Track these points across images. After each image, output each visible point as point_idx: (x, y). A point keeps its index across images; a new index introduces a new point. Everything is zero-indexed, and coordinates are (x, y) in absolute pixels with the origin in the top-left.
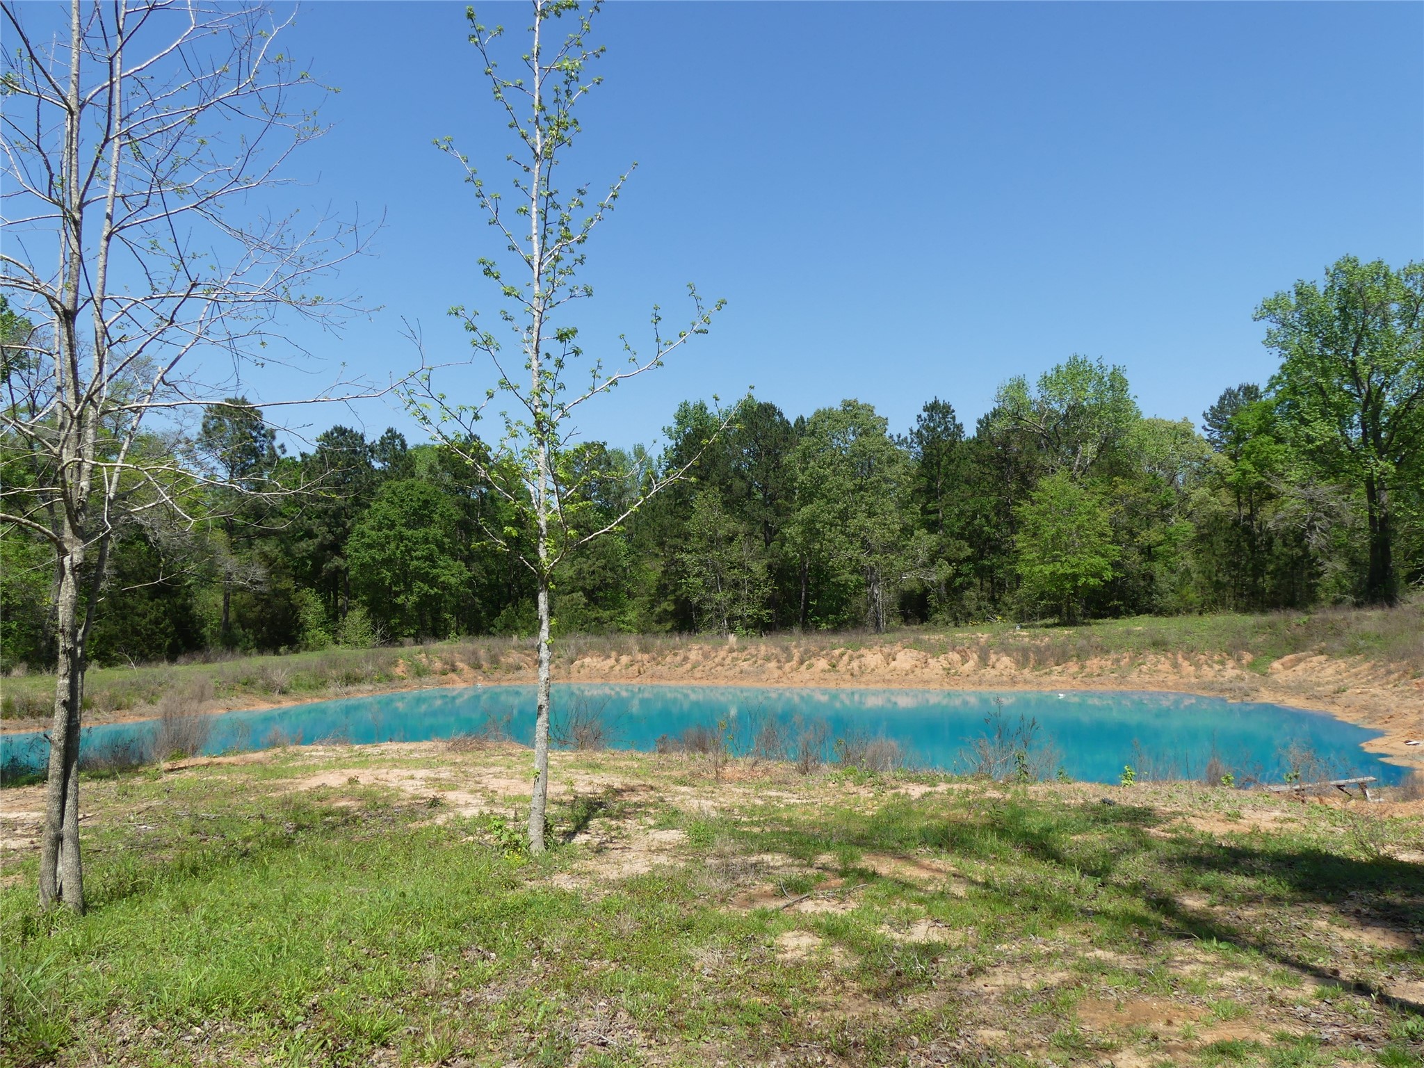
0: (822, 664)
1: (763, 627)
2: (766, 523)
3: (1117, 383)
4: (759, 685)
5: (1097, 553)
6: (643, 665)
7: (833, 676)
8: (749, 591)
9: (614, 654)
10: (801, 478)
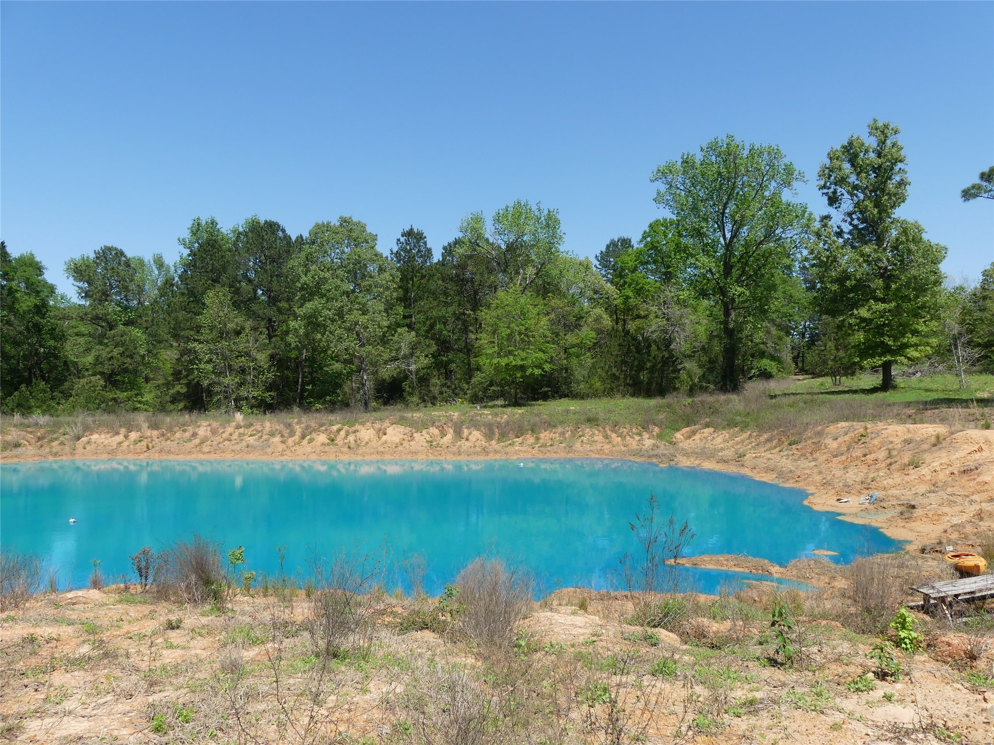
0: (322, 438)
1: (265, 407)
2: (270, 320)
3: (551, 223)
4: (264, 458)
5: (541, 350)
6: (152, 440)
7: (332, 449)
8: (254, 376)
9: (123, 431)
10: (304, 279)
